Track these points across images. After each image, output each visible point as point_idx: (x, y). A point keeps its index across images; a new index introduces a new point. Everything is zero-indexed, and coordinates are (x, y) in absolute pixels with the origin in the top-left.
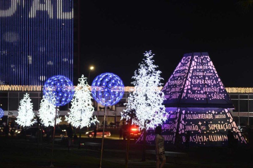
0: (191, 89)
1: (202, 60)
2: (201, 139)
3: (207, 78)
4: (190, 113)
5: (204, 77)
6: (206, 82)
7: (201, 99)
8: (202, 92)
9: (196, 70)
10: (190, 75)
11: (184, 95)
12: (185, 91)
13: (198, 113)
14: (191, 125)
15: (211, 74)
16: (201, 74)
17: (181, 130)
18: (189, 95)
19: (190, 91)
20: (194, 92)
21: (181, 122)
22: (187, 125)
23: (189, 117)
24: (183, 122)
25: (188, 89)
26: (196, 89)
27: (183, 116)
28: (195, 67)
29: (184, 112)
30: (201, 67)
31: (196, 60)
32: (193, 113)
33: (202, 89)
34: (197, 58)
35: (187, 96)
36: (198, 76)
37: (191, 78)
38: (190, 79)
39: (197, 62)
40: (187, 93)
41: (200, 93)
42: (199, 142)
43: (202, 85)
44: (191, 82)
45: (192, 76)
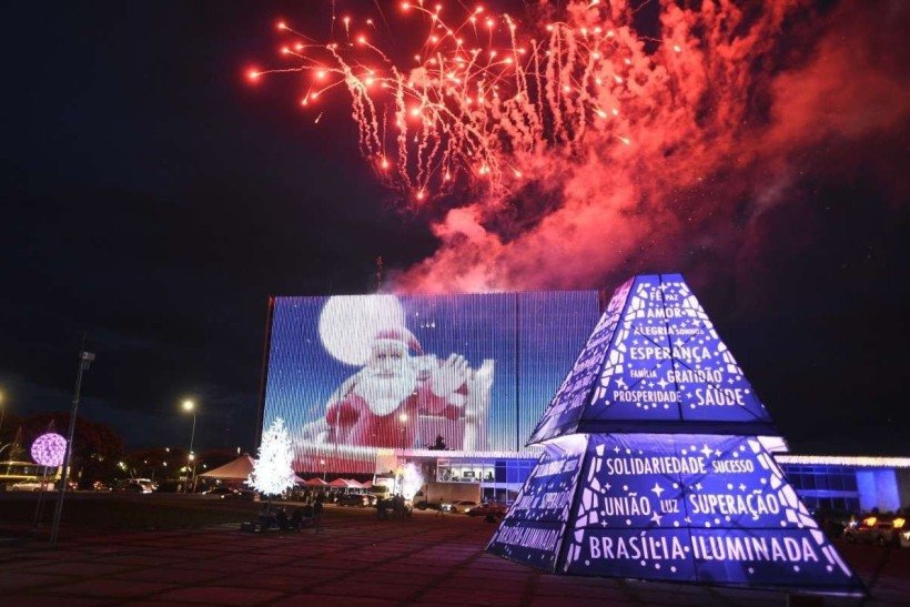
0: (626, 376)
1: (663, 295)
2: (659, 551)
3: (679, 343)
4: (622, 455)
5: (670, 340)
6: (676, 354)
7: (661, 405)
8: (663, 383)
9: (644, 320)
10: (623, 335)
11: (601, 393)
12: (605, 382)
13: (649, 454)
14: (625, 494)
15: (693, 331)
16: (661, 331)
17: (587, 513)
18: (616, 394)
19: (620, 382)
20: (634, 385)
21: (588, 485)
22: (609, 494)
23: (619, 467)
24: (596, 485)
25: (614, 377)
26: (641, 374)
27: (596, 465)
28: (641, 314)
29: (600, 450)
30: (660, 313)
31: (644, 294)
32: (635, 455)
33: (662, 374)
34: (648, 290)
35: (609, 395)
36: (650, 339)
37: (628, 343)
38: (623, 348)
39: (647, 301)
40: (612, 386)
41: (657, 388)
42: (651, 562)
43: (662, 362)
44: (627, 355)
45: (631, 336)
